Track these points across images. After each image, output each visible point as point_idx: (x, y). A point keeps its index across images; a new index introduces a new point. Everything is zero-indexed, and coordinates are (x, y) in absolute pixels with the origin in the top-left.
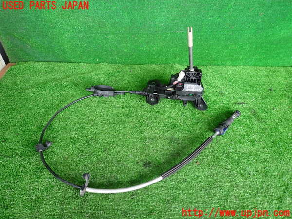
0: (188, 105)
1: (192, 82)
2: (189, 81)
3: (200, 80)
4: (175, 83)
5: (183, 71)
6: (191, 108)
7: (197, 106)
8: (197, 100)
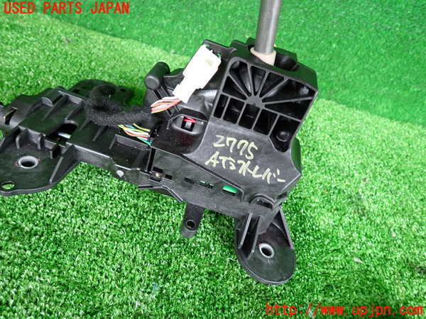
0: (205, 234)
1: (246, 123)
2: (231, 117)
3: (293, 127)
4: (159, 106)
5: (213, 47)
6: (216, 250)
7: (247, 248)
8: (254, 222)
